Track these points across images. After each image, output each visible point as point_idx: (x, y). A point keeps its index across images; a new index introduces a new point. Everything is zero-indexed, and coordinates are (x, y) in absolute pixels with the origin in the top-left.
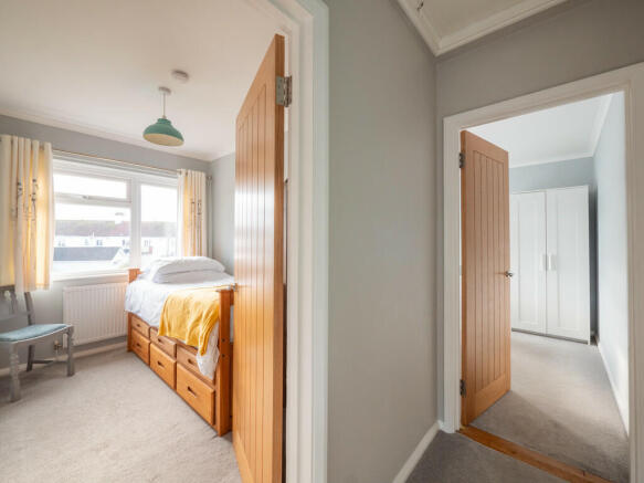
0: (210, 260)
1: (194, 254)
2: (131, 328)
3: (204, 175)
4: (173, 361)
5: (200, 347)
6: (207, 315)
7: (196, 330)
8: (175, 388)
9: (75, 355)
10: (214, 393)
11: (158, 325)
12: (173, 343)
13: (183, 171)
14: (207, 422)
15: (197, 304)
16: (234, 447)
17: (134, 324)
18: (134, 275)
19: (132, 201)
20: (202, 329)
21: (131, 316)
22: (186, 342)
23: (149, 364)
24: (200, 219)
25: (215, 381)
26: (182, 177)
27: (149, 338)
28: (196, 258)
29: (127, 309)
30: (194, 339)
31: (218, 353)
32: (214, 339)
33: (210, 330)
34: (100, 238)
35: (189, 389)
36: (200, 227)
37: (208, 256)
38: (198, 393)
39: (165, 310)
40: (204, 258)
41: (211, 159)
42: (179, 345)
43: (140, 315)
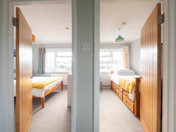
0: (130, 70)
1: (126, 68)
2: (112, 84)
3: (128, 47)
4: (122, 94)
5: (130, 92)
6: (132, 84)
7: (129, 87)
8: (122, 100)
9: (103, 87)
10: (134, 105)
11: (118, 84)
12: (122, 90)
13: (123, 47)
14: (132, 112)
15: (129, 81)
16: (141, 122)
17: (112, 83)
18: (112, 72)
19: (111, 56)
20: (130, 87)
21: (112, 81)
22: (126, 90)
23: (116, 93)
24: (127, 59)
25: (134, 102)
26: (122, 49)
27: (116, 87)
28: (126, 69)
29: (111, 80)
30: (128, 89)
31: (135, 95)
32: (134, 91)
33: (133, 88)
34: (103, 64)
35: (126, 102)
36: (127, 61)
37: (129, 69)
38: (129, 103)
39: (120, 81)
40: (128, 69)
41: (130, 42)
42: (123, 90)
43: (114, 81)
